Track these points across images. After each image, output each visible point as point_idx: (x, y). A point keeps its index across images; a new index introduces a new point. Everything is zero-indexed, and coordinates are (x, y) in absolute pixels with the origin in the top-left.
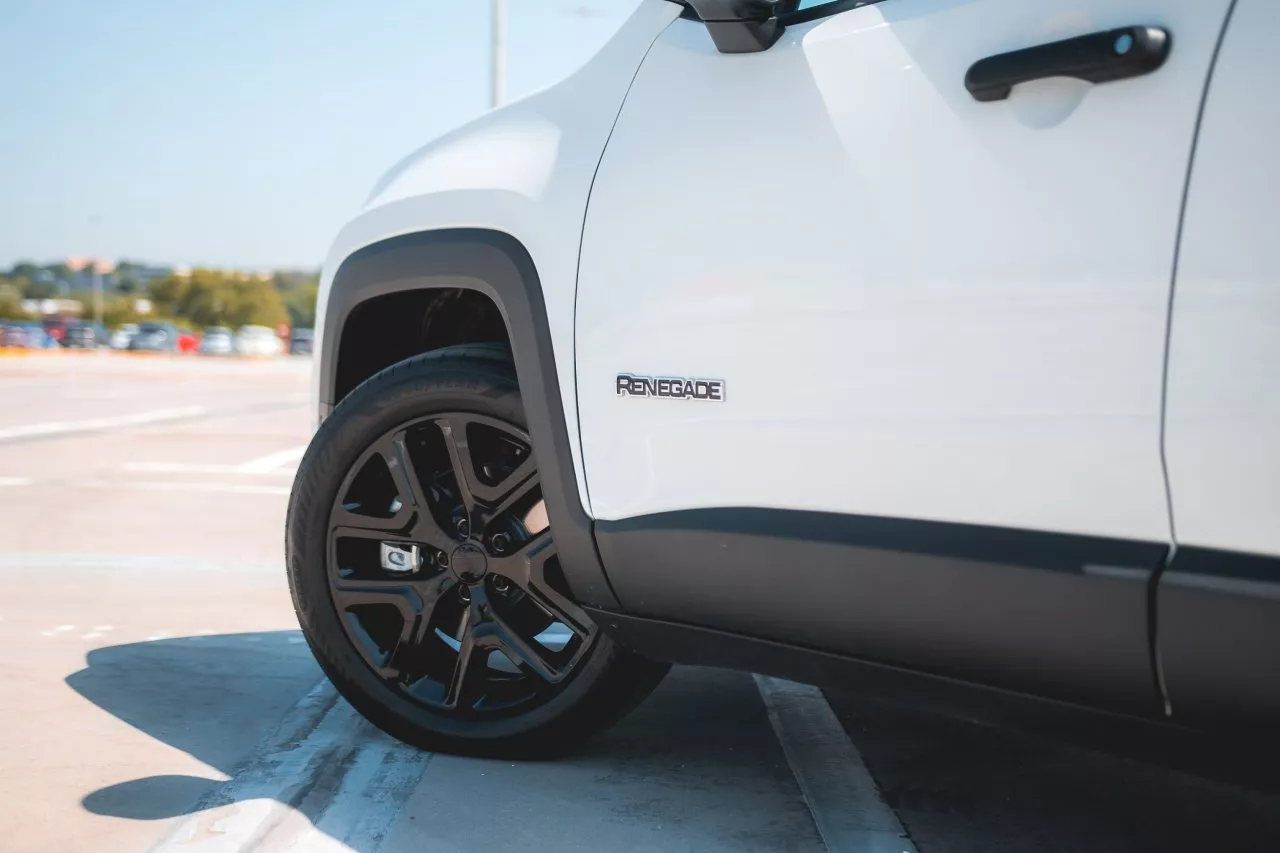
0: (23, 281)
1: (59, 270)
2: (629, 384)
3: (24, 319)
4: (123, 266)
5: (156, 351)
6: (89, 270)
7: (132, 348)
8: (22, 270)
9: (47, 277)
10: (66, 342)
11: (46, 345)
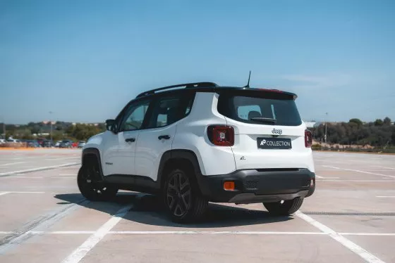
0: (31, 128)
1: (41, 124)
2: (107, 163)
3: (32, 139)
4: (58, 123)
5: (67, 147)
6: (49, 124)
7: (60, 147)
8: (31, 125)
9: (37, 126)
10: (43, 145)
11: (38, 146)
